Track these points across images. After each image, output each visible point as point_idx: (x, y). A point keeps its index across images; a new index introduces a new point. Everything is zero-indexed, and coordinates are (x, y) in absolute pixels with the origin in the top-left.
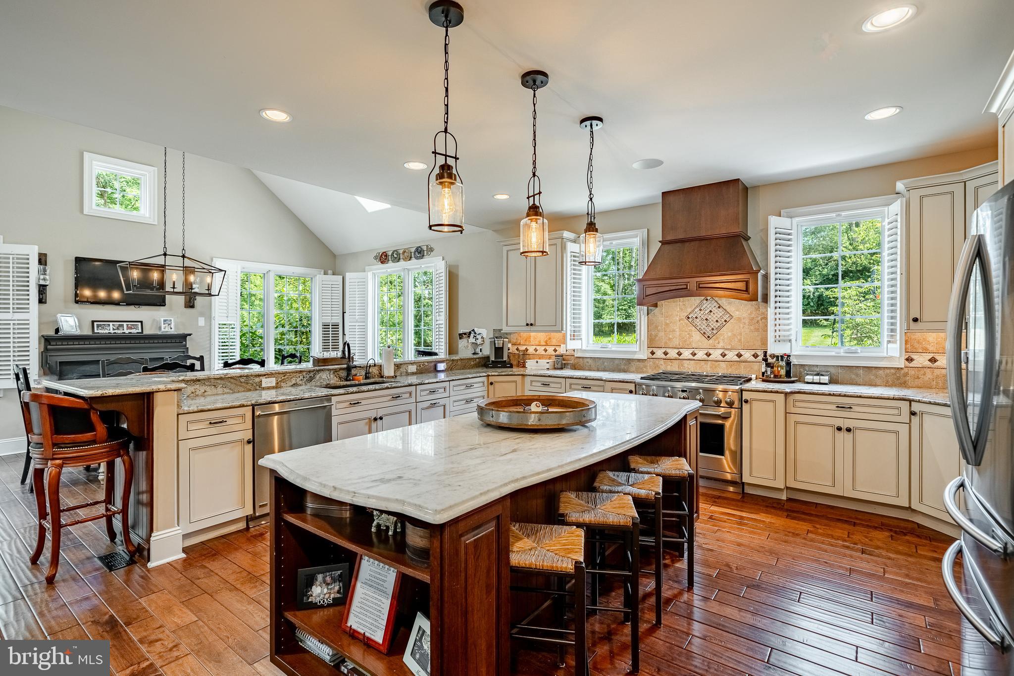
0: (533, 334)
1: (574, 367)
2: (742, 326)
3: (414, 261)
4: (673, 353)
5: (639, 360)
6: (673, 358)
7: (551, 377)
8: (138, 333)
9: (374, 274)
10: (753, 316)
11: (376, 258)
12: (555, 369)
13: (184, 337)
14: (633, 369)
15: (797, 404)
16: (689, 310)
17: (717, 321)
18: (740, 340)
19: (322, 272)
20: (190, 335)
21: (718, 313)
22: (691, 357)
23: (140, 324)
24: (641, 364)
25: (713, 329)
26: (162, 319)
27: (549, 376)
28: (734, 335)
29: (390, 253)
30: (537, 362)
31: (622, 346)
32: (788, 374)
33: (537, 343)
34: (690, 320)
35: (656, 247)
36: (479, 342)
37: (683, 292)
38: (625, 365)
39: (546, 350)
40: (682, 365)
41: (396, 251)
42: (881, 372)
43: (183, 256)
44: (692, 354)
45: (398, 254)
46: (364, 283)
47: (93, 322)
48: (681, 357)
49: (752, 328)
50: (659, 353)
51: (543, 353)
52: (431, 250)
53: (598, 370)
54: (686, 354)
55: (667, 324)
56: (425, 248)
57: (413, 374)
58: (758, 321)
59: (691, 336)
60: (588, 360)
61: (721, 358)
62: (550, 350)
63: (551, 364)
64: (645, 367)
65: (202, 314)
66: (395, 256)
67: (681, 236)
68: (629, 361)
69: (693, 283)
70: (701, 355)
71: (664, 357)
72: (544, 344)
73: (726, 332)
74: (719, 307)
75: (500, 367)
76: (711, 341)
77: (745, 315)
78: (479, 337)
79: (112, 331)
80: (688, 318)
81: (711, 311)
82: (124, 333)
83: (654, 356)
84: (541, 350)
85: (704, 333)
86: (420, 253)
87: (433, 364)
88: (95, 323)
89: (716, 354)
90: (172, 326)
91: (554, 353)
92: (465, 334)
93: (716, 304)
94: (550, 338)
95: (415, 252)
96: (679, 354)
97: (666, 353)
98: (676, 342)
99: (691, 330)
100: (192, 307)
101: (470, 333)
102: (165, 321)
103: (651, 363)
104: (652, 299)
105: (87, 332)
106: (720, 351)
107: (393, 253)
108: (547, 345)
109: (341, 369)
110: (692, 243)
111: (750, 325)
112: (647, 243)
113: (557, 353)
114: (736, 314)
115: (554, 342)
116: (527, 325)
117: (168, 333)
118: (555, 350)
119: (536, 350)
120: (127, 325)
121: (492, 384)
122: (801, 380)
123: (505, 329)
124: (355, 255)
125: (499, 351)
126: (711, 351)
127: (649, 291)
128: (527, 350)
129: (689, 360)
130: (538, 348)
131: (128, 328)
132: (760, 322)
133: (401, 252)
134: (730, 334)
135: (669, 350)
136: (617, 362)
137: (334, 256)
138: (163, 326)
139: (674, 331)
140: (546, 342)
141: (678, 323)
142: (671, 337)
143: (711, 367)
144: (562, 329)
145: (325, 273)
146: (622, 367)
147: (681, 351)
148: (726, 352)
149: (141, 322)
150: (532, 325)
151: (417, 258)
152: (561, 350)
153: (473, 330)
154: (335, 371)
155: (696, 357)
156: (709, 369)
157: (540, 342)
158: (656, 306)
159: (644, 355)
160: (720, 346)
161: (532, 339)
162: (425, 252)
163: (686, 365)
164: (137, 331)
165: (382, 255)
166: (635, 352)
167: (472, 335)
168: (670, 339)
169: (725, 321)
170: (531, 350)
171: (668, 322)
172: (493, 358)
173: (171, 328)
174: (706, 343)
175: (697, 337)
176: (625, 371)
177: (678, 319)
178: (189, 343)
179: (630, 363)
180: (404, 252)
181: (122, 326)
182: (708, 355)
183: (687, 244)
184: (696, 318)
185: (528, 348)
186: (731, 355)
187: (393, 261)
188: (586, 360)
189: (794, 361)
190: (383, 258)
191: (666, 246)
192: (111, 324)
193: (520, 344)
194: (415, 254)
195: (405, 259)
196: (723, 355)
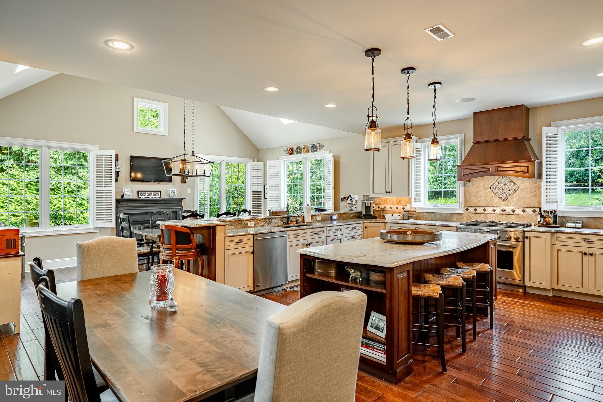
0: (389, 198)
1: (416, 218)
2: (525, 193)
3: (311, 153)
4: (480, 210)
5: (458, 214)
6: (480, 213)
7: (403, 224)
8: (159, 198)
9: (284, 161)
10: (533, 187)
11: (285, 151)
12: (404, 219)
13: (181, 200)
14: (455, 219)
15: (559, 239)
16: (491, 183)
17: (509, 190)
18: (524, 202)
19: (252, 160)
20: (184, 199)
21: (510, 185)
22: (492, 212)
23: (159, 192)
24: (460, 217)
25: (506, 195)
26: (170, 190)
27: (402, 223)
28: (521, 198)
29: (295, 149)
30: (392, 215)
31: (447, 205)
32: (555, 222)
33: (392, 204)
34: (492, 189)
35: (469, 146)
36: (354, 203)
37: (487, 173)
38: (449, 217)
39: (397, 208)
40: (487, 217)
41: (299, 147)
43: (193, 155)
44: (493, 210)
45: (301, 149)
46: (277, 167)
47: (138, 191)
48: (485, 212)
49: (532, 194)
50: (472, 210)
51: (396, 209)
52: (322, 146)
53: (432, 220)
54: (489, 210)
55: (477, 192)
56: (318, 145)
57: (320, 221)
58: (536, 190)
59: (492, 199)
60: (425, 214)
61: (512, 213)
62: (400, 208)
63: (401, 216)
64: (463, 218)
65: (189, 187)
66: (299, 150)
67: (486, 139)
68: (452, 215)
69: (493, 167)
70: (499, 211)
71: (475, 212)
72: (396, 204)
73: (515, 197)
74: (511, 182)
75: (368, 218)
76: (505, 202)
77: (528, 186)
78: (354, 200)
79: (147, 197)
80: (491, 188)
81: (505, 184)
82: (152, 198)
83: (468, 212)
84: (394, 208)
85: (501, 197)
86: (314, 148)
87: (329, 216)
88: (139, 192)
89: (509, 210)
90: (176, 193)
91: (402, 210)
92: (345, 198)
93: (508, 179)
94: (400, 201)
95: (311, 148)
96: (485, 210)
97: (476, 210)
98: (483, 203)
99: (492, 196)
100: (185, 182)
101: (348, 197)
102: (172, 191)
103: (466, 215)
104: (468, 177)
105: (135, 197)
106: (512, 209)
107: (297, 148)
108: (398, 205)
109: (284, 218)
110: (493, 143)
111: (531, 192)
112: (464, 143)
113: (405, 210)
114: (522, 186)
115: (403, 203)
116: (386, 192)
117: (173, 198)
118: (404, 208)
119: (391, 208)
120: (154, 193)
121: (366, 228)
122: (563, 226)
123: (372, 195)
124: (272, 150)
125: (368, 208)
126: (505, 209)
127: (466, 172)
128: (385, 208)
129: (491, 214)
130: (392, 206)
131: (154, 195)
132: (537, 190)
133: (302, 147)
134: (517, 198)
135: (477, 208)
136: (444, 215)
137: (258, 150)
138: (171, 194)
139: (481, 196)
140: (398, 203)
141: (484, 191)
142: (479, 200)
143: (505, 218)
144: (409, 195)
145: (253, 161)
146: (447, 218)
147: (486, 208)
148: (515, 209)
149: (160, 191)
150: (389, 192)
151: (313, 151)
152: (408, 208)
153: (350, 196)
154: (281, 219)
155: (495, 212)
156: (504, 219)
157: (393, 203)
158: (469, 181)
159: (462, 211)
160: (511, 205)
161: (388, 201)
162: (318, 148)
163: (489, 217)
164: (158, 196)
165: (289, 150)
166: (456, 209)
167: (349, 199)
168: (478, 201)
169: (515, 190)
170: (388, 208)
171: (477, 190)
172: (364, 213)
173: (175, 195)
174: (502, 203)
175: (496, 199)
176: (449, 221)
177: (484, 188)
178: (183, 203)
179: (452, 216)
180: (304, 148)
181: (151, 193)
182: (504, 211)
183: (490, 144)
184: (496, 188)
185: (386, 207)
186: (519, 211)
187: (297, 154)
188: (423, 214)
189: (559, 214)
190: (291, 151)
191: (476, 145)
192: (146, 192)
193: (380, 205)
194: (311, 149)
195: (305, 152)
196: (513, 211)
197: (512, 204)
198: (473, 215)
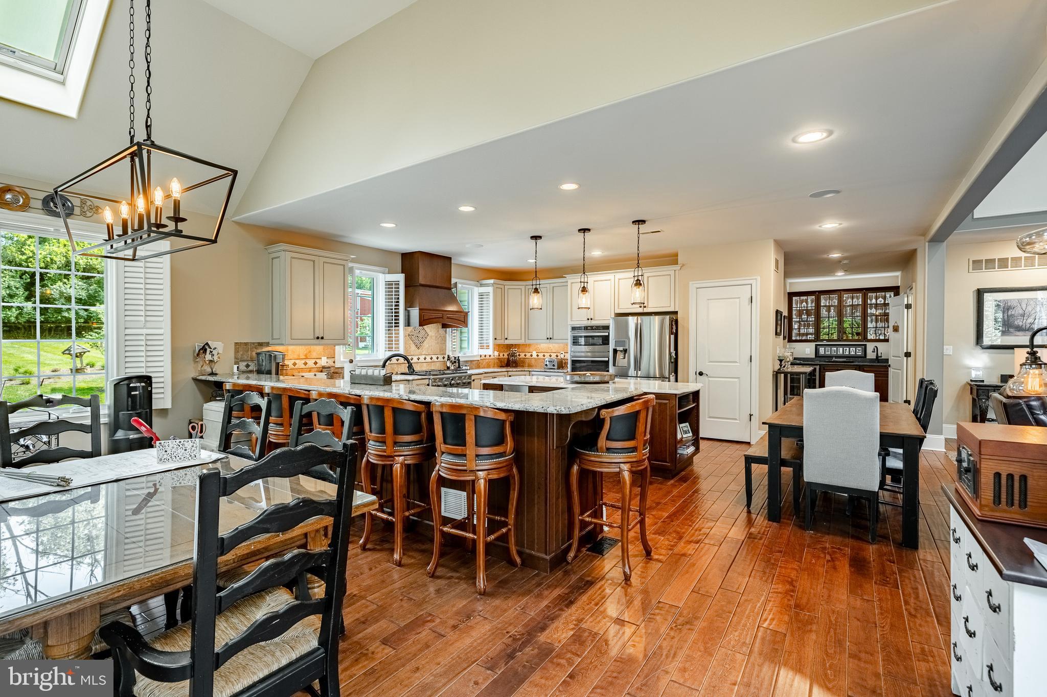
2: (432, 341)
6: (401, 363)
16: (410, 330)
17: (422, 338)
18: (431, 349)
21: (423, 333)
25: (420, 343)
28: (429, 346)
33: (296, 357)
39: (306, 364)
42: (474, 363)
51: (303, 366)
52: (92, 209)
58: (437, 338)
59: (410, 347)
61: (423, 361)
62: (311, 363)
70: (415, 359)
71: (397, 362)
72: (304, 357)
73: (426, 344)
74: (423, 329)
76: (420, 350)
77: (433, 334)
78: (215, 352)
80: (409, 335)
81: (419, 331)
84: (300, 364)
85: (416, 345)
89: (422, 358)
91: (314, 366)
94: (310, 352)
98: (403, 351)
99: (410, 344)
106: (424, 356)
108: (307, 358)
111: (435, 340)
113: (318, 365)
114: (430, 334)
115: (314, 355)
116: (318, 338)
118: (316, 363)
119: (295, 364)
130: (297, 361)
134: (427, 346)
140: (306, 355)
141: (404, 339)
143: (419, 367)
148: (426, 357)
150: (322, 338)
153: (207, 344)
157: (299, 356)
161: (290, 353)
162: (78, 209)
169: (425, 338)
174: (417, 351)
175: (412, 347)
182: (418, 359)
184: (412, 335)
186: (428, 359)
194: (41, 204)
196: (425, 359)
197: (424, 352)
198: (395, 366)
